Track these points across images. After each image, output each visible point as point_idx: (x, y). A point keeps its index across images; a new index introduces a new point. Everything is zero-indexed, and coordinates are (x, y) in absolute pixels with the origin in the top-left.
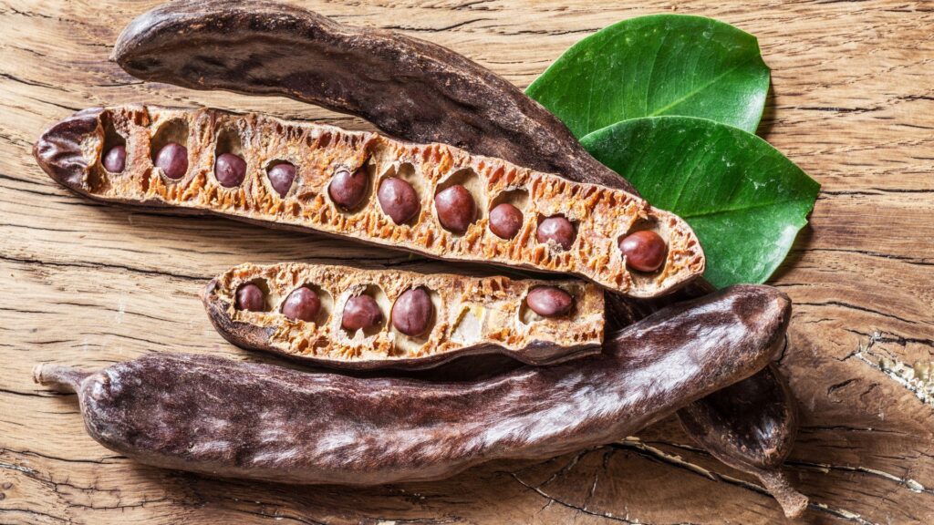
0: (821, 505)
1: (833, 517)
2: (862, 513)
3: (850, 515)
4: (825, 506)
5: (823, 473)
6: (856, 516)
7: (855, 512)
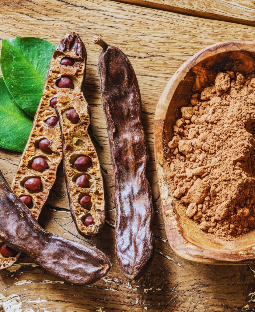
0: (160, 253)
1: (164, 258)
2: (174, 259)
3: (170, 258)
4: (162, 253)
5: (163, 241)
6: (173, 259)
7: (172, 258)
